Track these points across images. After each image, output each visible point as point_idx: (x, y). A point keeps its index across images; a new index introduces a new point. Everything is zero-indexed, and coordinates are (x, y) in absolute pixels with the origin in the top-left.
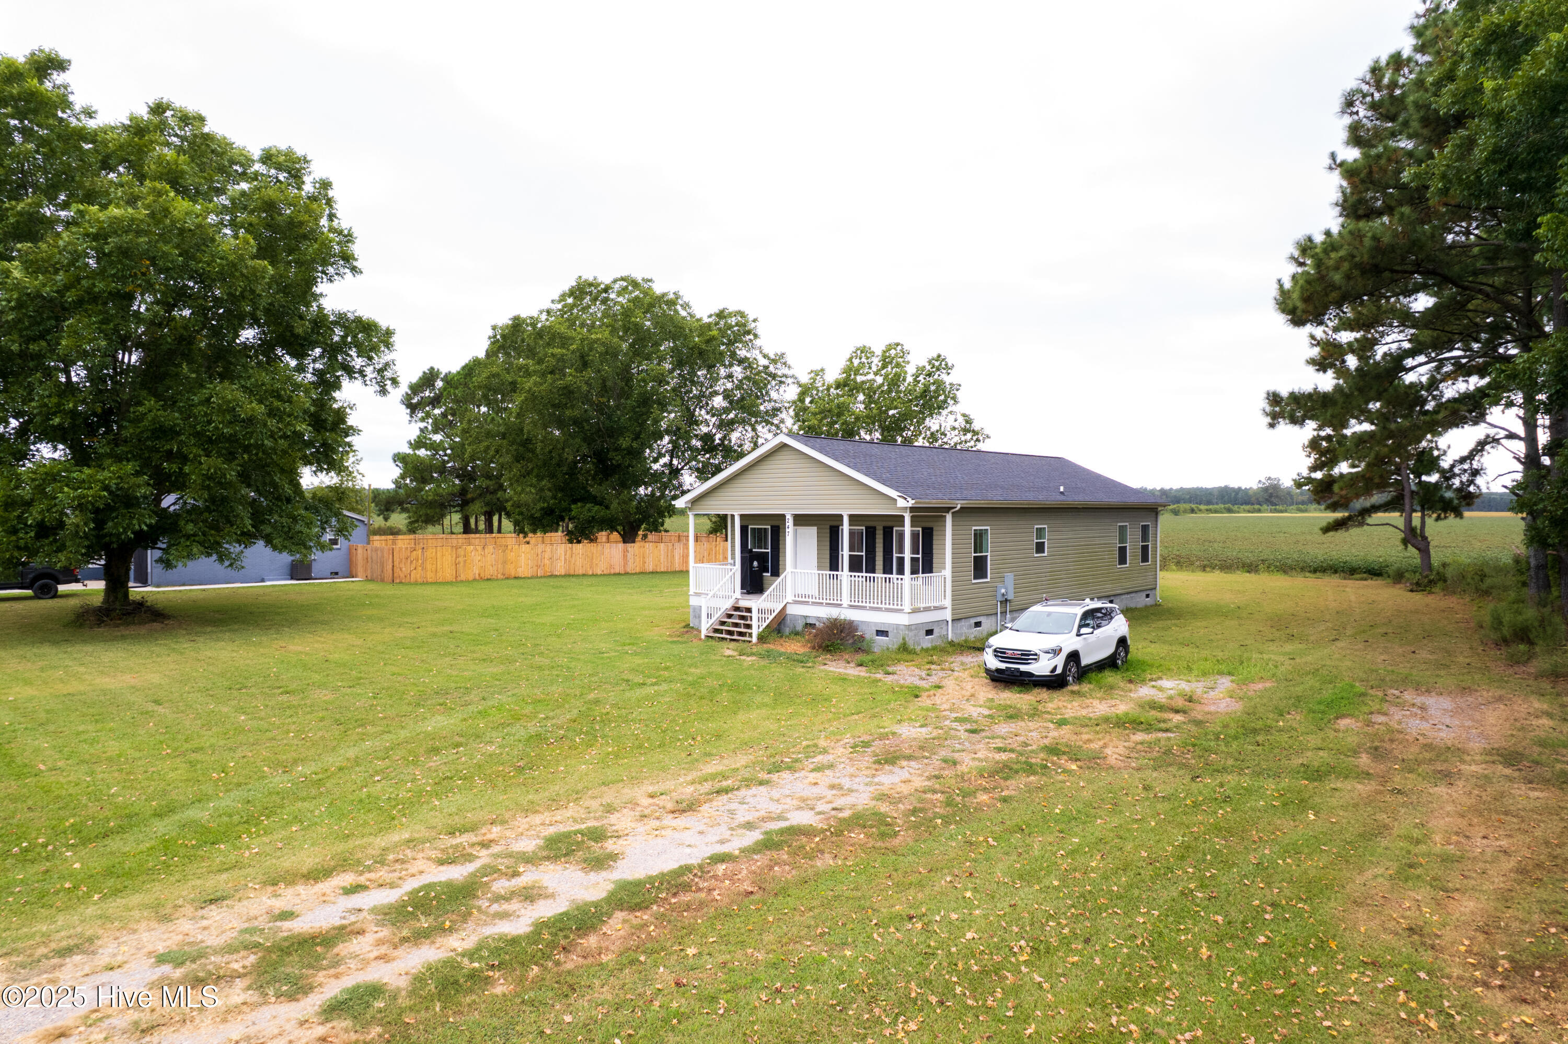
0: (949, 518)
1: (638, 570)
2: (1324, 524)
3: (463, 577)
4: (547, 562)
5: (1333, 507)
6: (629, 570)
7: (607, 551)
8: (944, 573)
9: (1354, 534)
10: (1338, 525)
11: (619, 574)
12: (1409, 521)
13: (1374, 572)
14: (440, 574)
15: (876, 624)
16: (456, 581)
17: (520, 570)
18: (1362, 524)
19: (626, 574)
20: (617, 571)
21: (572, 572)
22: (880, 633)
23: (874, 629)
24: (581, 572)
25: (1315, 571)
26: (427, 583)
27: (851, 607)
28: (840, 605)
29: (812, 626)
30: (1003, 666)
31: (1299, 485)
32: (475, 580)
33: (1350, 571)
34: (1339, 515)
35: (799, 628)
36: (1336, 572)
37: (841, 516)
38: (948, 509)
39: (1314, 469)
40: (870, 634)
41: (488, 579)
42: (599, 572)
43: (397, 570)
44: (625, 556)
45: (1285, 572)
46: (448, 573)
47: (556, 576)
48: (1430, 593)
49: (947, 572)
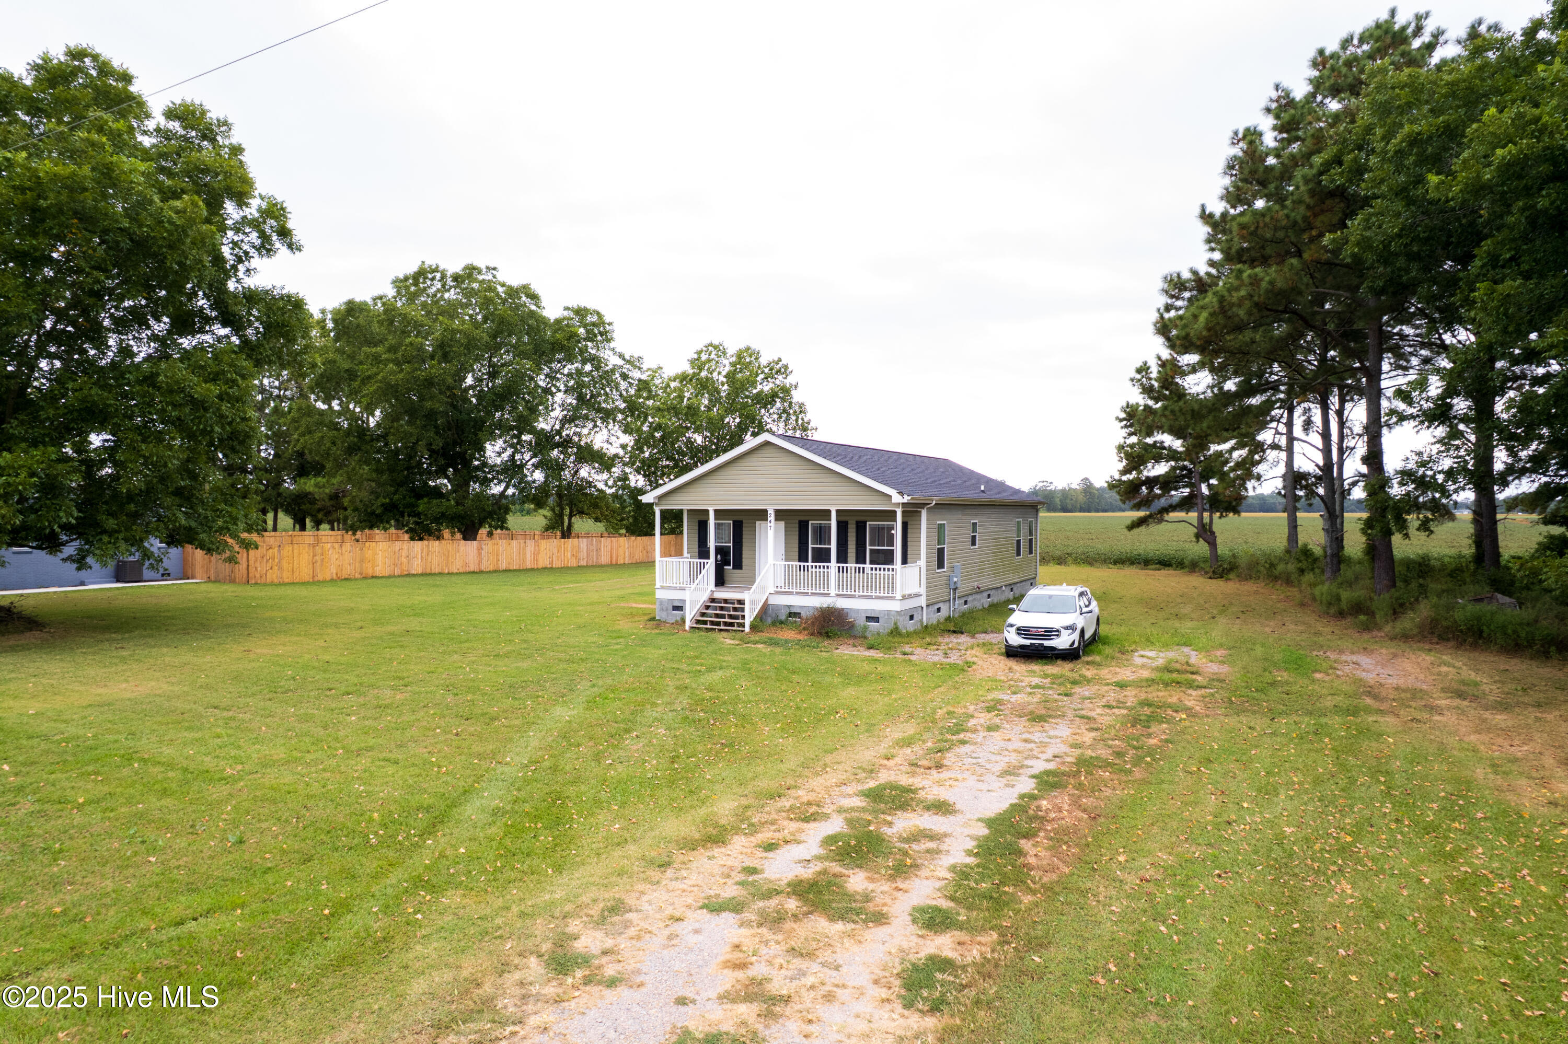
0: (924, 513)
1: (491, 568)
2: (1129, 522)
3: (320, 577)
4: (404, 560)
5: (1137, 507)
6: (483, 568)
7: (462, 548)
8: (918, 563)
9: (1155, 529)
10: (1141, 522)
11: (474, 572)
12: (1201, 518)
13: (1164, 563)
14: (296, 574)
15: (866, 611)
16: (314, 582)
17: (377, 569)
18: (1161, 521)
19: (481, 572)
20: (472, 569)
21: (428, 571)
22: (870, 619)
23: (864, 615)
24: (437, 571)
25: (1115, 562)
26: (285, 584)
27: (838, 595)
28: (827, 595)
29: (797, 615)
30: (1027, 642)
31: (1111, 486)
32: (332, 580)
33: (1145, 562)
34: (1141, 514)
35: (783, 617)
36: (1132, 563)
37: (829, 511)
38: (923, 505)
39: (1125, 472)
40: (861, 622)
41: (346, 579)
42: (455, 571)
43: (252, 570)
44: (480, 554)
45: (1091, 564)
46: (305, 573)
47: (414, 575)
48: (1228, 579)
49: (922, 562)
